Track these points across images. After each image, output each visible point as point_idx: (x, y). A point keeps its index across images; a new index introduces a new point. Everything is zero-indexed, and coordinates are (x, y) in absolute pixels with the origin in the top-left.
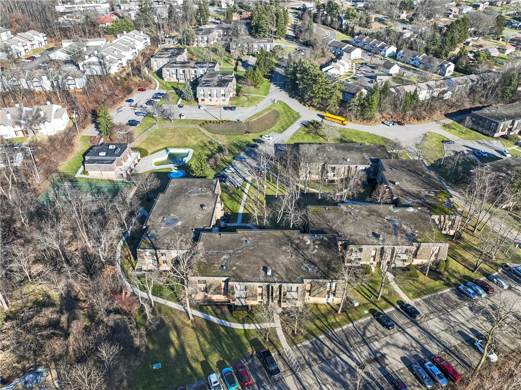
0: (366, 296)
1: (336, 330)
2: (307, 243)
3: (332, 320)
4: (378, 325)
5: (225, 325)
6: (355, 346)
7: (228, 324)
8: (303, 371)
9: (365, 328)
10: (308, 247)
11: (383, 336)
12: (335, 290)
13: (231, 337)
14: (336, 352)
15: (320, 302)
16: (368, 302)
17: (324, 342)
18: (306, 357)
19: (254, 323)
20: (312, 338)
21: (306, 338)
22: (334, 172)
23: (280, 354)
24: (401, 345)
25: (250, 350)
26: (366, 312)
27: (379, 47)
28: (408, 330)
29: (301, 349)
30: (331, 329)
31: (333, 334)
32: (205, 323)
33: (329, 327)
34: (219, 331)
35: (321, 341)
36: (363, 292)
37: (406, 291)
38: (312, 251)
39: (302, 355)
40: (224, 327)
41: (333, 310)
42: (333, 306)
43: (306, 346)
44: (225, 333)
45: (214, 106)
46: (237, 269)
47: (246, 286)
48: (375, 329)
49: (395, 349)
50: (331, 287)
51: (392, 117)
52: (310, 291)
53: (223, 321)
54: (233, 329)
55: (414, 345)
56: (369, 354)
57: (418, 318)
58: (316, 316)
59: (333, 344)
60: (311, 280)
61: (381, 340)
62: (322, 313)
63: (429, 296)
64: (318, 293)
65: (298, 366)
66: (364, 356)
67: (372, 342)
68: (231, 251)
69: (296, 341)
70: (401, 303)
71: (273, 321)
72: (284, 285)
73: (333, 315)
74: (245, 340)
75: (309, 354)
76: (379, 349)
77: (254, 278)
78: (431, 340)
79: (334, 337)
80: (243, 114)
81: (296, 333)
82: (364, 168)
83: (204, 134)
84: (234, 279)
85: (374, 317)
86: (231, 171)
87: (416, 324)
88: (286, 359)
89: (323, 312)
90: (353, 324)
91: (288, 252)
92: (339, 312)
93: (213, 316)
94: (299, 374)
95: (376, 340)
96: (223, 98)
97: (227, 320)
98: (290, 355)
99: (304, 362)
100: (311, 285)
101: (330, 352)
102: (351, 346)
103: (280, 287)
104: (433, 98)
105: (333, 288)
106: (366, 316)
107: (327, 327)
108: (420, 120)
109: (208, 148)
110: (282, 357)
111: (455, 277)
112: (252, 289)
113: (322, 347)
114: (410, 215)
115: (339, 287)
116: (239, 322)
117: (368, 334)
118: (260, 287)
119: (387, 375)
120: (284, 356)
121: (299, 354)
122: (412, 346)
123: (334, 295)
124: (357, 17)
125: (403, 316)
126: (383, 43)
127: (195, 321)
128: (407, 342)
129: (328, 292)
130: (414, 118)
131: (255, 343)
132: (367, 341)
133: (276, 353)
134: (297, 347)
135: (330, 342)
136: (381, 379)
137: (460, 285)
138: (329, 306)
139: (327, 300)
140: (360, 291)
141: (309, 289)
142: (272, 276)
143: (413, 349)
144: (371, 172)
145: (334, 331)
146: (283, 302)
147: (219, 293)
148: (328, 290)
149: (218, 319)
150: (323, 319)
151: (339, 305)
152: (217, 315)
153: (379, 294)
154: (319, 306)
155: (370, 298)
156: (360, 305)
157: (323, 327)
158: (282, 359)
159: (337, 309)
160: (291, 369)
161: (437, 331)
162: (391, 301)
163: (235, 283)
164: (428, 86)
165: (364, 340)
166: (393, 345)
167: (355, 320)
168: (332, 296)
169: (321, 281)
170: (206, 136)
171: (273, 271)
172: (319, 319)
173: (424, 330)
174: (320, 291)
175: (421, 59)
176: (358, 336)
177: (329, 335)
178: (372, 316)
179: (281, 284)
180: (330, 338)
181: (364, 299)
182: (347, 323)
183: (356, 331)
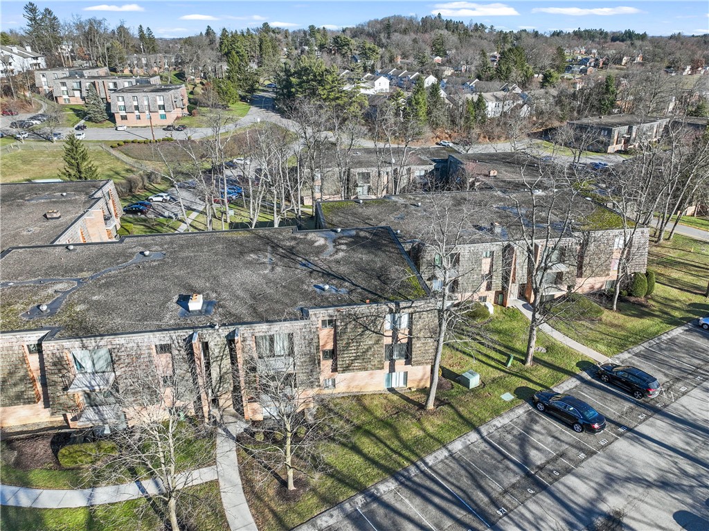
0: (493, 363)
1: (430, 460)
2: (316, 244)
3: (412, 431)
4: (556, 427)
6: (506, 500)
9: (523, 441)
10: (321, 249)
11: (582, 456)
12: (410, 340)
15: (370, 389)
16: (503, 374)
17: (398, 506)
19: (136, 479)
20: (350, 499)
21: (330, 500)
22: (369, 182)
24: (651, 475)
26: (508, 397)
28: (643, 429)
30: (414, 458)
31: (422, 472)
33: (406, 454)
35: (387, 506)
38: (331, 256)
41: (413, 405)
42: (408, 395)
45: (145, 127)
47: (110, 352)
48: (550, 439)
49: (641, 490)
50: (395, 330)
52: (333, 354)
53: (9, 490)
55: (690, 469)
57: (655, 394)
58: (358, 428)
59: (430, 507)
60: (331, 311)
61: (584, 469)
62: (376, 418)
64: (356, 358)
67: (556, 480)
69: (291, 519)
70: (585, 365)
73: (414, 416)
76: (592, 502)
79: (428, 483)
81: (291, 487)
83: (118, 159)
84: (68, 334)
85: (534, 405)
86: (160, 199)
87: (657, 411)
89: (379, 413)
90: (479, 432)
91: (263, 263)
92: (431, 406)
95: (568, 471)
97: (25, 484)
100: (335, 327)
102: (495, 503)
103: (231, 340)
105: (403, 334)
106: (510, 407)
107: (400, 455)
111: (676, 308)
112: (134, 359)
113: (394, 524)
116: (76, 483)
117: (537, 458)
118: (164, 349)
122: (685, 473)
123: (408, 361)
124: (377, 53)
125: (610, 397)
126: (417, 73)
128: (663, 463)
129: (390, 351)
130: (485, 137)
132: (543, 478)
135: (418, 501)
138: (395, 398)
139: (389, 380)
141: (330, 347)
142: (204, 312)
143: (694, 483)
145: (426, 464)
146: (251, 400)
148: (388, 341)
150: (383, 433)
151: (425, 391)
153: (526, 355)
154: (367, 402)
155: (505, 365)
156: (483, 384)
157: (386, 456)
159: (422, 400)
162: (562, 366)
163: (67, 343)
164: (495, 96)
165: (528, 475)
167: (483, 422)
168: (400, 364)
169: (363, 309)
172: (368, 433)
174: (364, 346)
176: (508, 468)
177: (409, 479)
178: (527, 406)
179: (232, 328)
180: (416, 490)
181: (491, 369)
182: (461, 435)
183: (493, 452)
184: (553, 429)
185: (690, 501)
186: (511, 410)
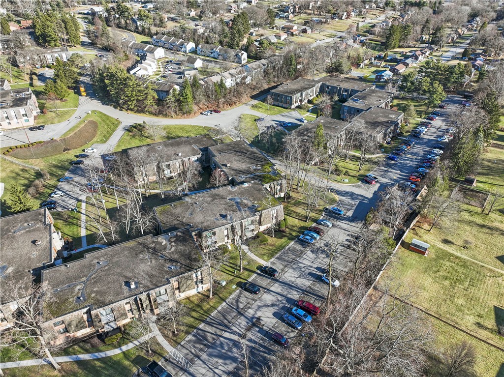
0: (230, 273)
1: (212, 314)
2: (163, 244)
3: (206, 306)
4: (247, 294)
5: (100, 357)
6: (233, 321)
7: (102, 355)
8: (194, 365)
9: (237, 301)
10: (165, 247)
11: (254, 302)
12: (202, 278)
13: (111, 366)
14: (219, 334)
15: (191, 295)
16: (233, 277)
17: (205, 330)
18: (193, 351)
19: (131, 342)
20: (193, 331)
21: (187, 333)
22: (170, 169)
23: (166, 360)
24: (270, 303)
25: (135, 370)
26: (234, 287)
27: (179, 45)
28: (272, 289)
29: (185, 346)
30: (208, 315)
31: (211, 319)
32: (75, 366)
33: (206, 314)
34: (94, 367)
35: (202, 330)
36: (227, 270)
37: (261, 256)
38: (170, 250)
39: (188, 351)
40: (98, 359)
41: (205, 297)
42: (204, 293)
43: (189, 341)
44: (102, 365)
45: (16, 129)
46: (96, 295)
47: (111, 309)
48: (245, 299)
49: (266, 309)
50: (197, 276)
51: (208, 107)
52: (179, 288)
53: (96, 354)
54: (110, 358)
55: (280, 299)
56: (247, 323)
57: (277, 275)
58: (191, 309)
59: (213, 328)
60: (176, 277)
61: (253, 306)
62: (195, 304)
63: (280, 253)
64: (186, 288)
65: (187, 363)
66: (243, 327)
67: (246, 311)
68: (84, 279)
69: (179, 340)
70: (260, 268)
71: (151, 331)
72: (151, 292)
73: (206, 301)
74: (127, 363)
75: (194, 347)
76: (253, 315)
77: (119, 297)
78: (291, 289)
79: (212, 321)
80: (55, 131)
81: (176, 333)
82: (196, 159)
83: (12, 163)
84: (96, 306)
85: (242, 289)
86: (59, 195)
87: (277, 281)
88: (174, 361)
89: (196, 302)
90: (226, 302)
91: (147, 259)
92: (211, 297)
93: (83, 353)
94: (191, 369)
95: (249, 308)
96: (26, 118)
97: (101, 351)
98: (177, 356)
99: (192, 356)
100: (178, 281)
101: (213, 336)
102: (229, 322)
103: (148, 296)
104: (237, 84)
105: (200, 277)
106: (234, 290)
107: (204, 315)
108: (232, 105)
109: (23, 177)
110: (170, 361)
111: (294, 231)
112: (119, 308)
113: (205, 335)
114: (247, 189)
115: (204, 273)
116: (115, 347)
117: (241, 306)
118: (126, 303)
119: (266, 334)
120: (171, 360)
121: (185, 351)
122: (278, 300)
123: (202, 283)
124: (150, 18)
125: (265, 278)
126: (181, 40)
127: (62, 368)
128: (274, 299)
129: (196, 283)
130: (227, 105)
131: (138, 361)
132: (242, 312)
133: (163, 360)
134: (182, 346)
135: (210, 327)
136: (262, 339)
137: (300, 236)
138: (200, 295)
139: (197, 290)
140: (224, 270)
141: (177, 287)
142: (137, 287)
143: (280, 303)
144: (204, 160)
145: (211, 316)
146: (156, 309)
147: (83, 327)
148: (195, 280)
149: (90, 355)
150: (198, 309)
151: (209, 290)
152: (87, 351)
153: (240, 267)
154: (191, 299)
155: (234, 273)
156: (227, 283)
157: (200, 316)
158: (170, 364)
159: (208, 295)
160: (182, 369)
161: (293, 280)
162: (252, 269)
163: (98, 310)
164: (231, 74)
165: (239, 312)
166: (264, 306)
167: (227, 298)
168: (200, 285)
169: (186, 274)
170: (16, 164)
171: (136, 283)
172: (194, 310)
173: (284, 283)
174: (188, 284)
175: (218, 51)
176: (233, 311)
177: (207, 321)
178: (240, 289)
179: (148, 292)
180: (209, 324)
181: (229, 276)
182: (220, 303)
183: (230, 307)
184: (246, 295)
185: (277, 308)
186: (235, 292)
